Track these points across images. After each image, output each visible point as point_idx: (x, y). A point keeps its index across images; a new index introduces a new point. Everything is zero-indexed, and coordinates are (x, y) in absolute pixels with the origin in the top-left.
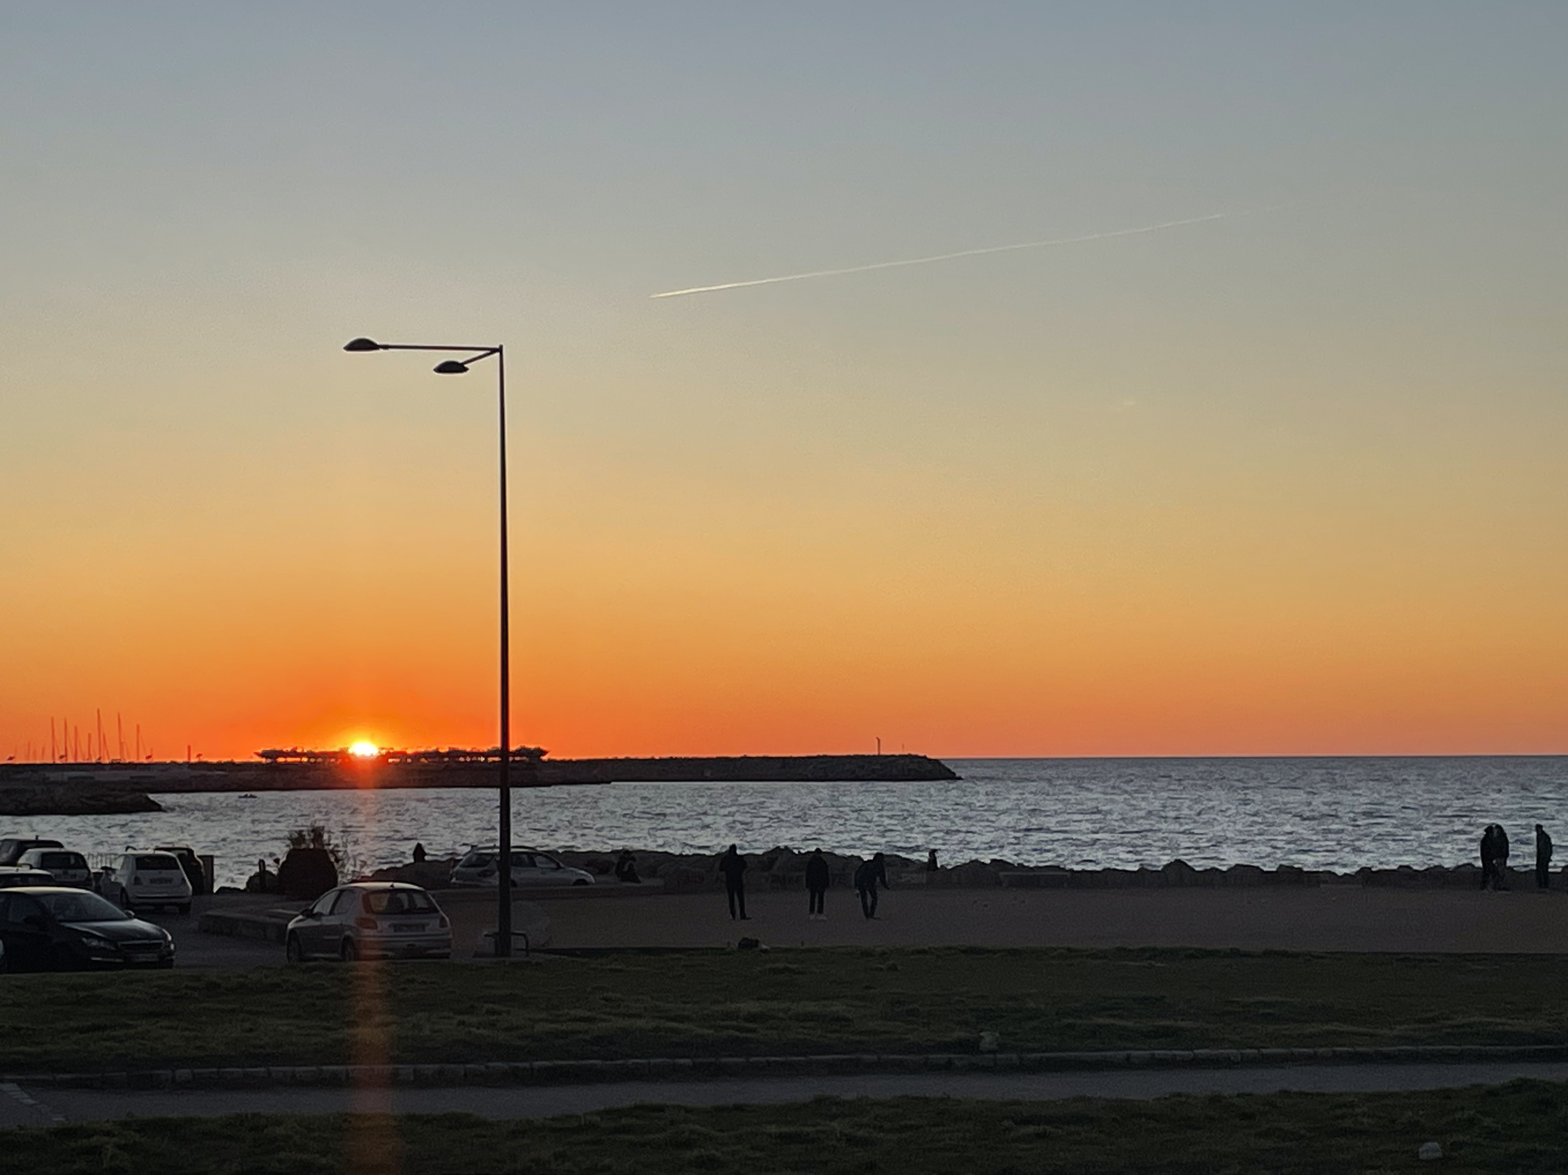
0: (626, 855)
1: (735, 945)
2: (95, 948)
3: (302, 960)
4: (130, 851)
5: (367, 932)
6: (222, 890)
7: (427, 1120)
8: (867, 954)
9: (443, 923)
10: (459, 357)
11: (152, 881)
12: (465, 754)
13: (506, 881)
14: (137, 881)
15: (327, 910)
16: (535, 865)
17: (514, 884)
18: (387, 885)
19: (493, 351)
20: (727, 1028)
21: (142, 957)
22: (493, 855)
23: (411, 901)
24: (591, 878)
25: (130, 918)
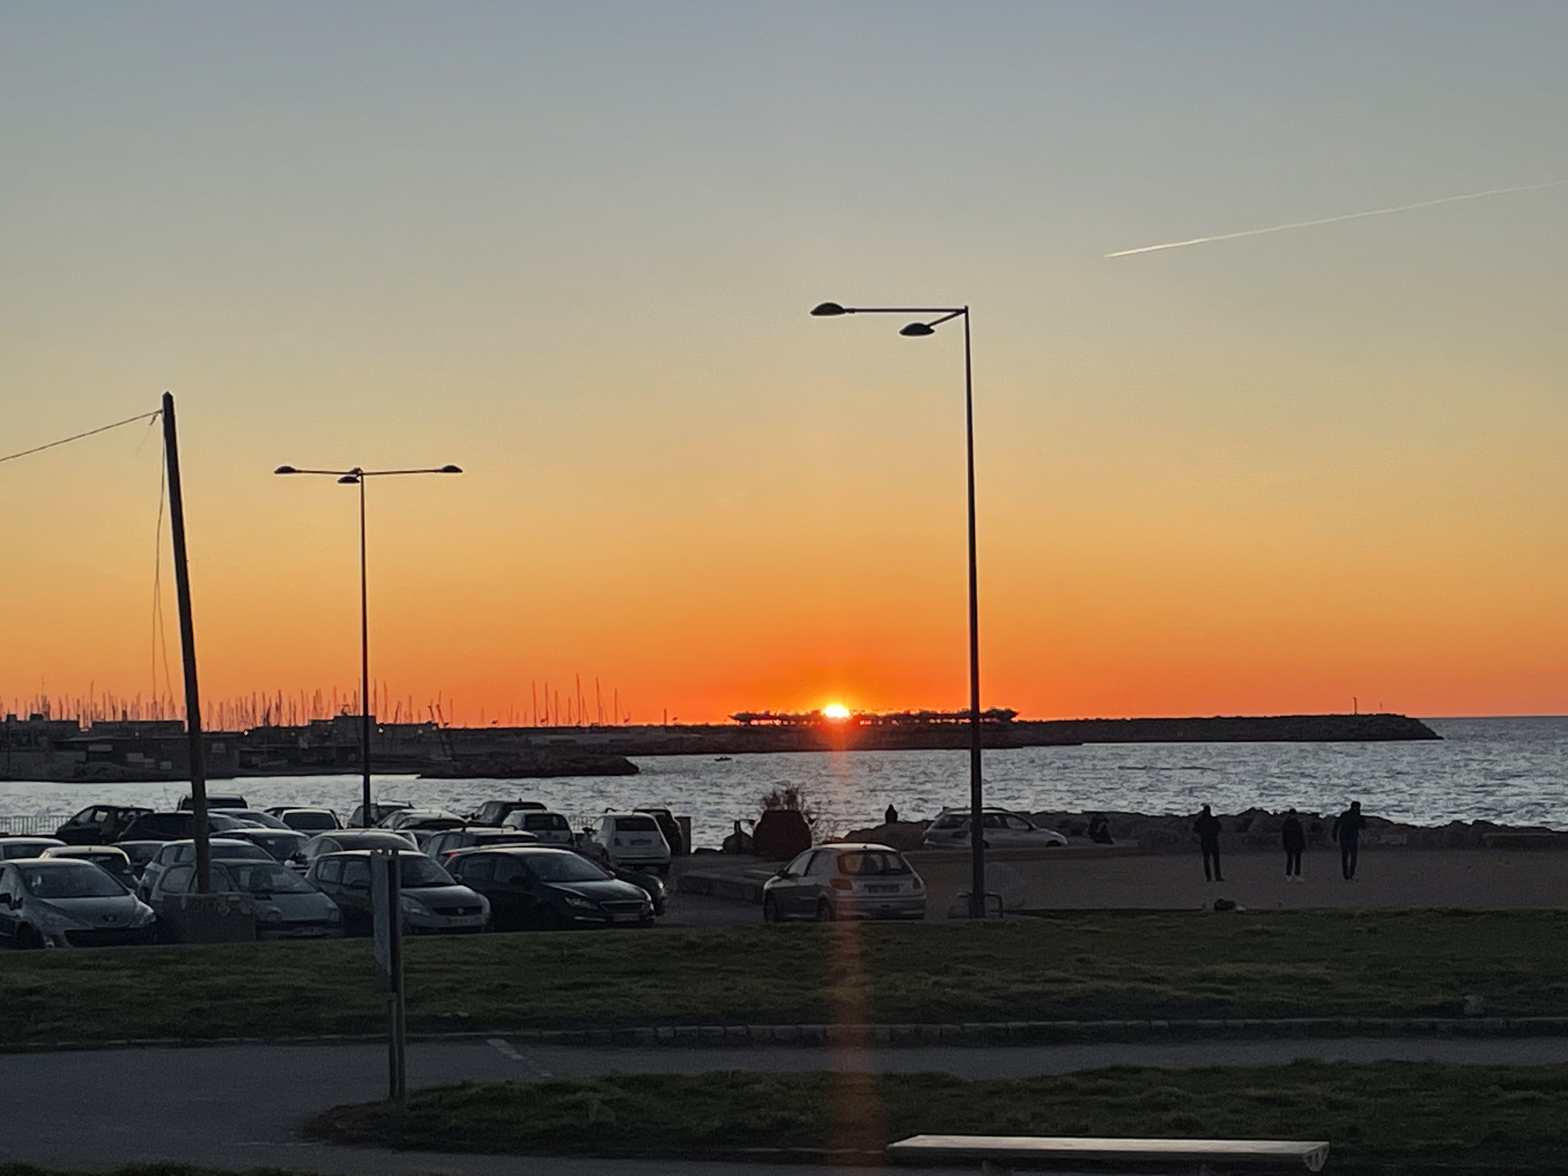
0: (1097, 817)
1: (1210, 907)
2: (577, 908)
3: (777, 920)
4: (610, 813)
5: (842, 893)
6: (699, 851)
7: (904, 1080)
8: (1348, 916)
9: (916, 884)
10: (925, 319)
11: (633, 842)
12: (935, 716)
13: (979, 844)
14: (617, 842)
15: (802, 872)
16: (1007, 827)
17: (987, 845)
18: (860, 846)
19: (958, 312)
20: (1204, 990)
21: (622, 917)
22: (966, 816)
23: (885, 861)
24: (1063, 840)
25: (612, 878)
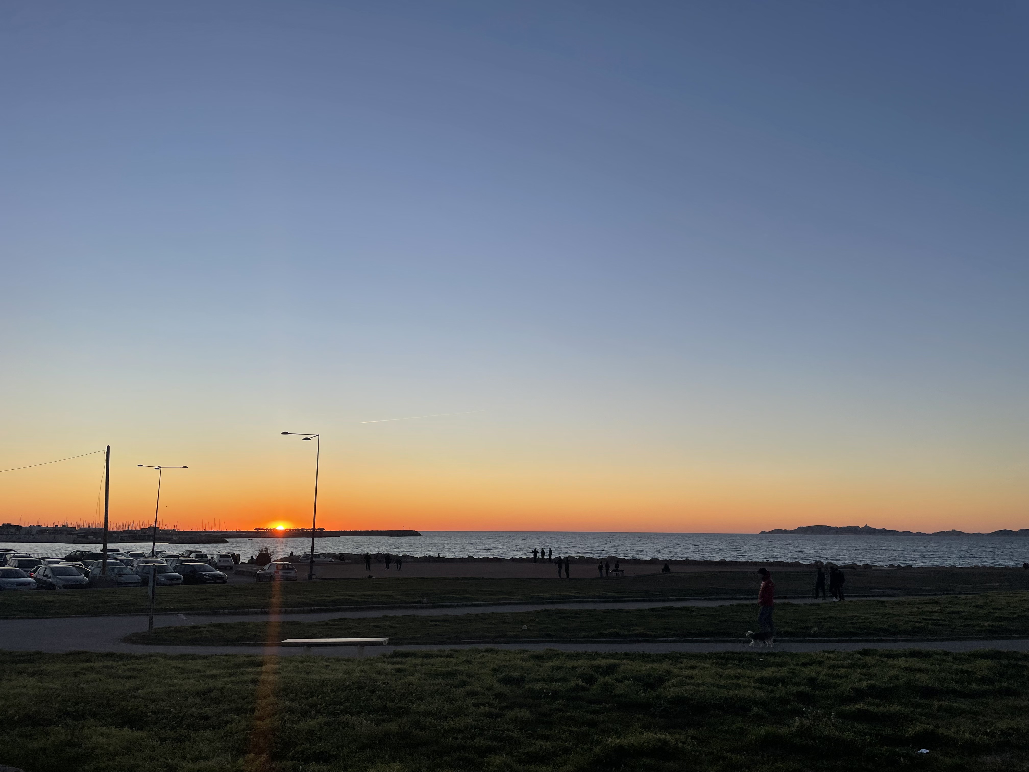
0: (341, 555)
1: (367, 577)
2: (207, 579)
3: (260, 581)
4: (219, 554)
5: (276, 574)
6: (242, 563)
7: (287, 623)
8: (398, 579)
9: (296, 572)
10: (309, 437)
11: (224, 561)
12: (305, 529)
13: (312, 562)
14: (220, 561)
15: (267, 569)
16: (320, 557)
17: (314, 562)
18: (283, 562)
19: (317, 435)
20: (363, 598)
21: (218, 581)
22: (310, 555)
23: (288, 567)
24: (333, 560)
25: (217, 571)
